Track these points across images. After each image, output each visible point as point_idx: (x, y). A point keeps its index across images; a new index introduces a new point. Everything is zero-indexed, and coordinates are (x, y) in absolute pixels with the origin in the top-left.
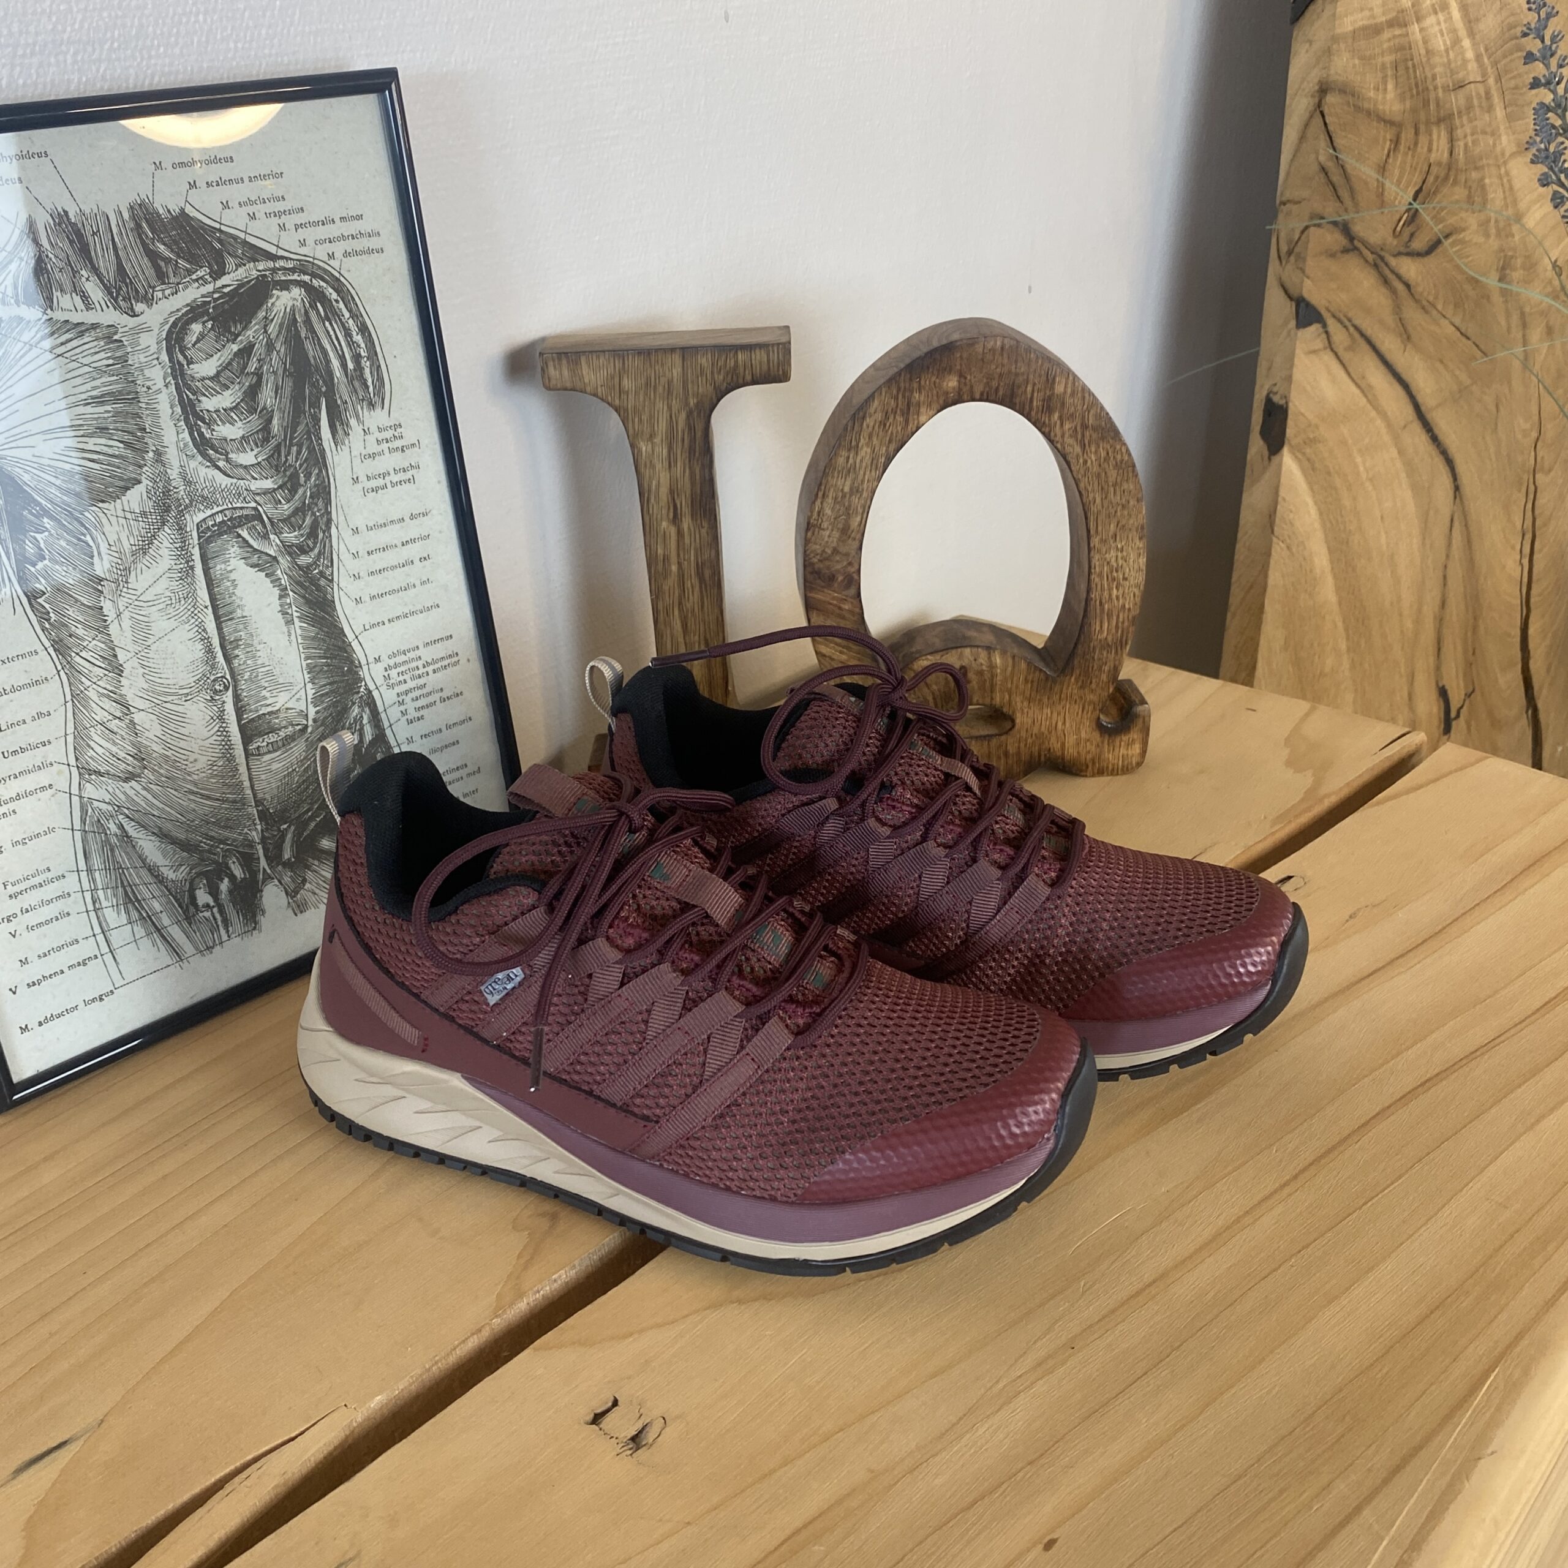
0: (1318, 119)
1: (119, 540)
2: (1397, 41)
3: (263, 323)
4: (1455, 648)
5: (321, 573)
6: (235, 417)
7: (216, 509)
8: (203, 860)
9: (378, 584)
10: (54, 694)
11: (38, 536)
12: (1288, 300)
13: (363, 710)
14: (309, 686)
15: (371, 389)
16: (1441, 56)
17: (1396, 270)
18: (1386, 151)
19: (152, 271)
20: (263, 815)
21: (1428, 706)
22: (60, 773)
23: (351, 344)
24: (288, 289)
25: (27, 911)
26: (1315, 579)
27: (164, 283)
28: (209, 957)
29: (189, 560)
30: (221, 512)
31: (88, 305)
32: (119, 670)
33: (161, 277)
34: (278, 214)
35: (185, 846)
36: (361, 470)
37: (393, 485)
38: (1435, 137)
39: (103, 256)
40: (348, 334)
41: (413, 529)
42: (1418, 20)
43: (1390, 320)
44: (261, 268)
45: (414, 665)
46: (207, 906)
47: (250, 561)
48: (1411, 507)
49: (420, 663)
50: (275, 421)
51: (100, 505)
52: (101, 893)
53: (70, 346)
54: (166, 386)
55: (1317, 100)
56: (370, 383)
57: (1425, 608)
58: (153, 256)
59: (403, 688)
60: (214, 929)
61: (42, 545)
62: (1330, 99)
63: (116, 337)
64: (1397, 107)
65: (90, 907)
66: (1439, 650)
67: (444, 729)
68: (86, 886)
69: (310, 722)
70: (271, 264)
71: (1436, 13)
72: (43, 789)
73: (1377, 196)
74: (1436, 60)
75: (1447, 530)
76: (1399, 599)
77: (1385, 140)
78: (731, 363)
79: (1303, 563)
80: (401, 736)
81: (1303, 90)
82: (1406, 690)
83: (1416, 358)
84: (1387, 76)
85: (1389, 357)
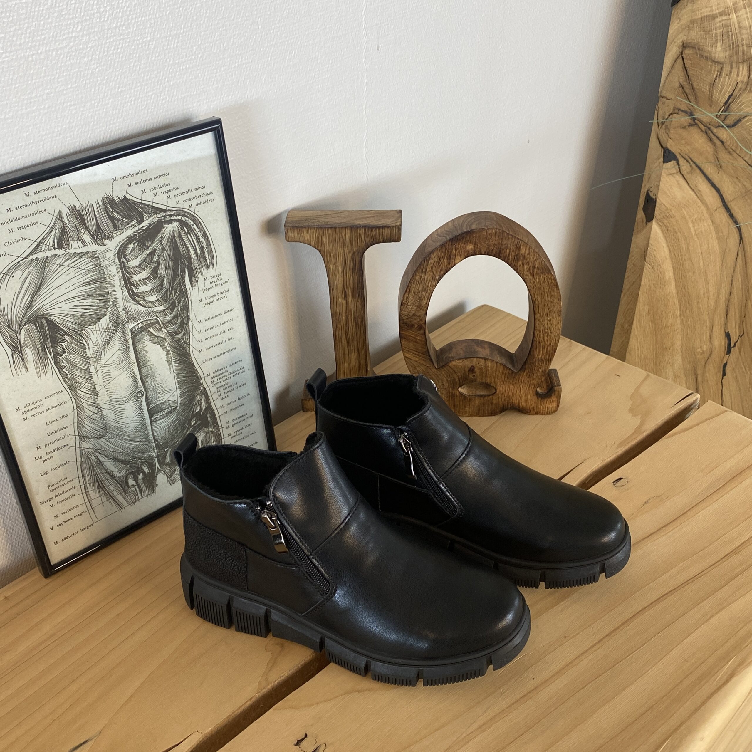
0: (680, 60)
1: (97, 340)
2: (723, 22)
3: (160, 240)
4: (735, 314)
5: (185, 342)
6: (148, 282)
7: (139, 322)
8: (131, 467)
9: (209, 343)
10: (69, 407)
11: (63, 344)
12: (660, 147)
13: (202, 397)
14: (179, 390)
15: (208, 261)
16: (747, 30)
17: (716, 134)
18: (715, 76)
19: (112, 226)
20: (157, 446)
21: (719, 342)
22: (71, 439)
23: (199, 242)
24: (171, 223)
25: (57, 496)
26: (665, 282)
27: (117, 230)
28: (133, 506)
29: (127, 344)
30: (141, 323)
31: (84, 244)
32: (96, 394)
33: (116, 227)
34: (167, 192)
35: (123, 462)
36: (203, 297)
37: (217, 300)
38: (741, 69)
39: (91, 222)
40: (198, 238)
41: (226, 317)
42: (736, 12)
43: (712, 158)
44: (159, 216)
45: (224, 374)
46: (133, 485)
47: (153, 341)
48: (717, 248)
49: (227, 374)
50: (165, 281)
51: (89, 327)
52: (88, 485)
53: (76, 263)
54: (118, 273)
55: (681, 50)
56: (207, 258)
57: (721, 296)
58: (112, 219)
59: (220, 385)
60: (136, 494)
61: (65, 347)
62: (687, 51)
63: (96, 256)
64: (722, 55)
65: (84, 491)
66: (727, 315)
68: (82, 483)
69: (179, 405)
70: (164, 214)
71: (745, 8)
72: (64, 446)
73: (709, 99)
74: (744, 31)
75: (735, 258)
76: (708, 291)
77: (715, 71)
78: (373, 233)
79: (660, 274)
80: (218, 405)
81: (675, 42)
82: (708, 334)
83: (724, 176)
84: (717, 40)
85: (710, 176)
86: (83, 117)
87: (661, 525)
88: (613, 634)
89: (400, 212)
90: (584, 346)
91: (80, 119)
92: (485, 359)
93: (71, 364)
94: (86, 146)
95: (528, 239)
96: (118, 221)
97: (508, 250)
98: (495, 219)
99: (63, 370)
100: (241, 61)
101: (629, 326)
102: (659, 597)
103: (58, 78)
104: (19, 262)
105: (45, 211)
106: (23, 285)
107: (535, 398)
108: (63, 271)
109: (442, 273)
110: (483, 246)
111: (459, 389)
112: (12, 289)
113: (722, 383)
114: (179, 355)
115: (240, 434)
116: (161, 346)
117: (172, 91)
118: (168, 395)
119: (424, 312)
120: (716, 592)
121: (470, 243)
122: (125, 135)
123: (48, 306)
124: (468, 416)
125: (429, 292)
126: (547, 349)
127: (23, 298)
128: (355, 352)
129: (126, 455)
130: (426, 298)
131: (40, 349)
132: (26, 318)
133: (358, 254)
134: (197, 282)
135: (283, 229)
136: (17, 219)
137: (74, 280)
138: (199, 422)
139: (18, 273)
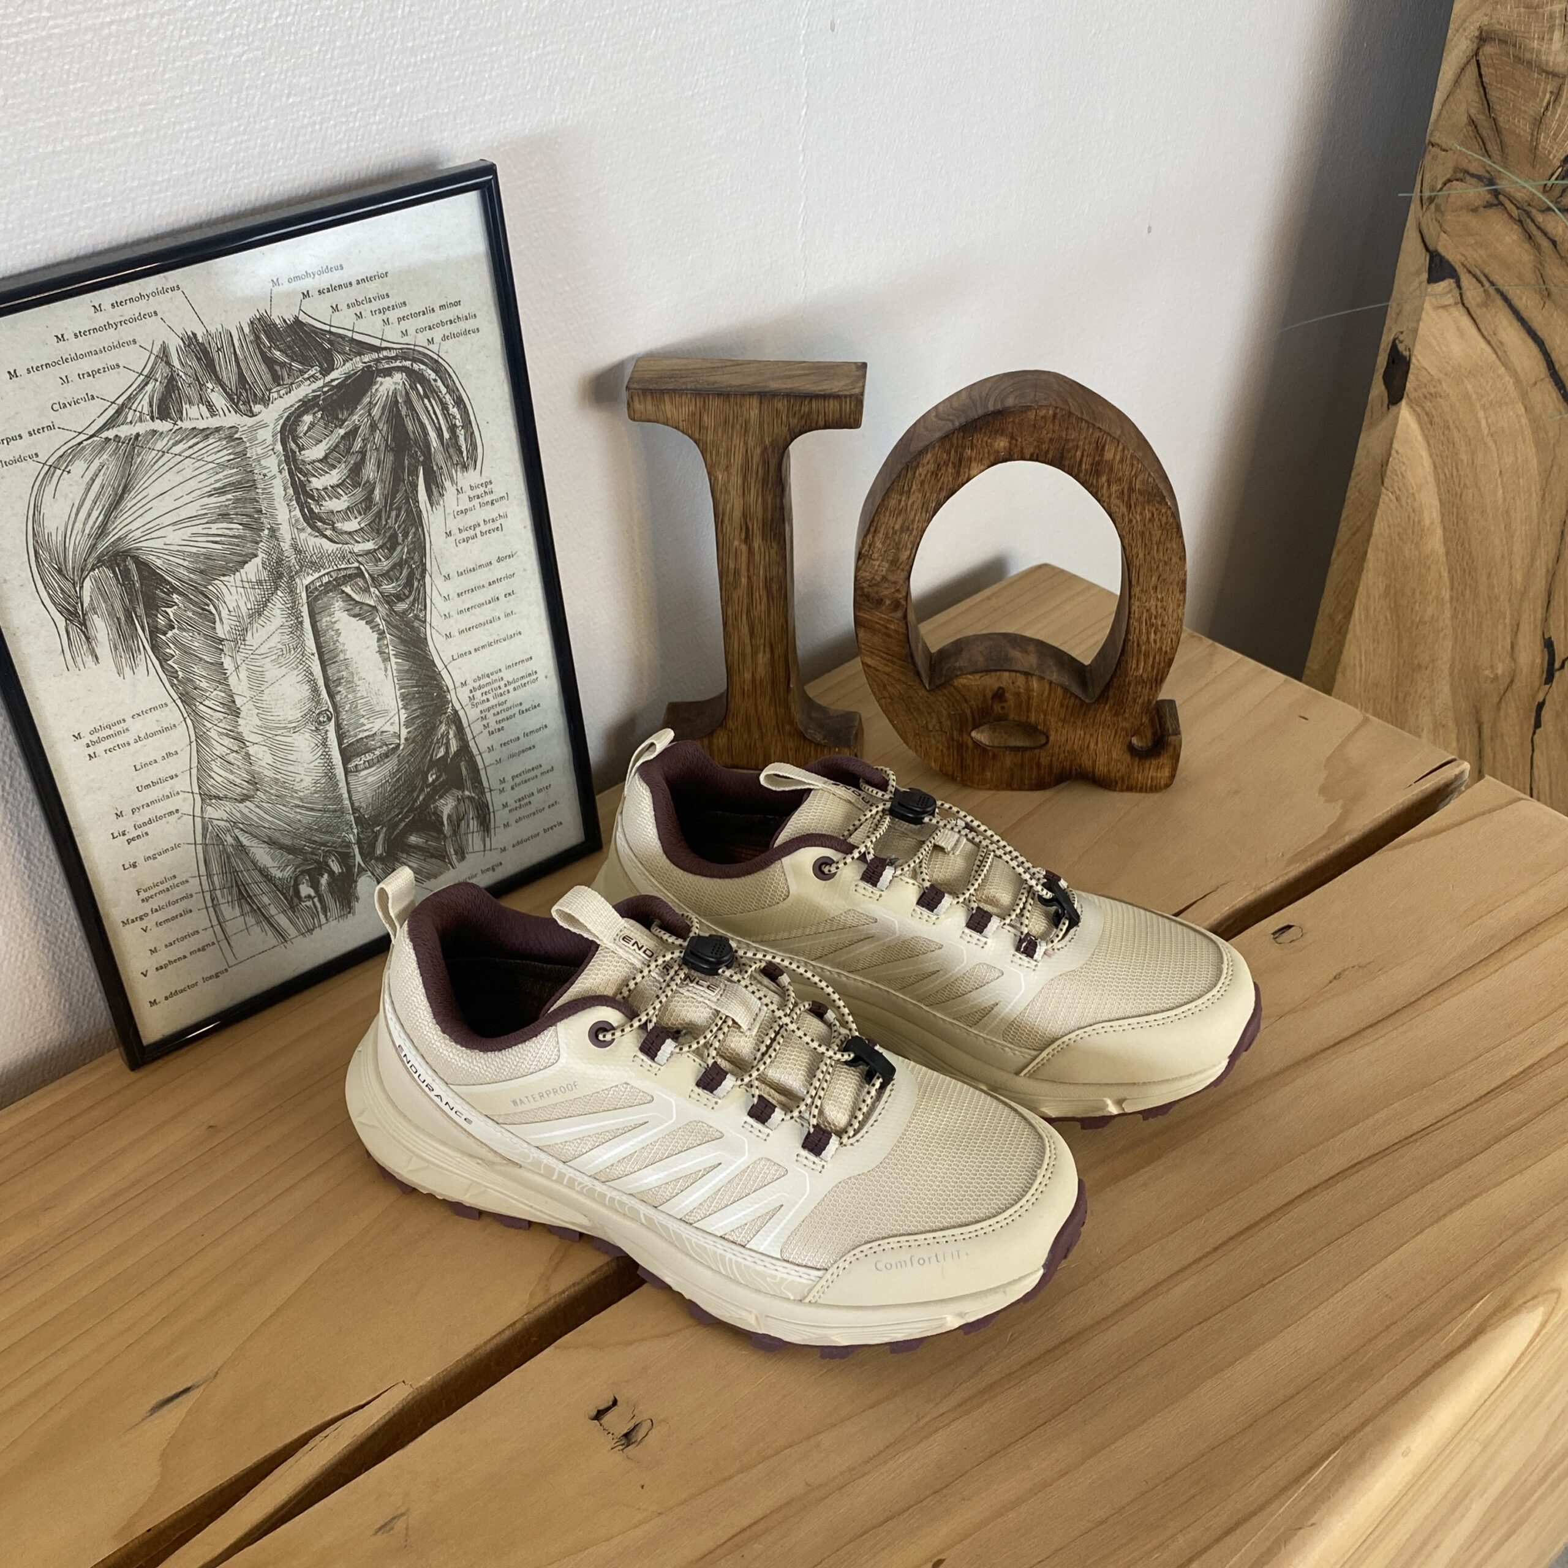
0: (1472, 68)
1: (238, 606)
3: (367, 408)
5: (416, 617)
6: (341, 492)
7: (323, 572)
8: (305, 860)
9: (465, 621)
10: (181, 737)
11: (168, 610)
12: (1424, 250)
13: (449, 728)
14: (403, 711)
15: (465, 454)
17: (1542, 226)
18: (1545, 104)
19: (269, 376)
20: (359, 821)
21: (1530, 657)
22: (185, 800)
23: (447, 416)
24: (390, 375)
25: (156, 911)
26: (1423, 530)
27: (279, 385)
28: (309, 937)
29: (298, 616)
30: (327, 574)
31: (212, 410)
32: (236, 713)
33: (277, 379)
34: (382, 311)
35: (291, 850)
36: (453, 525)
37: (482, 534)
39: (226, 368)
40: (444, 407)
41: (499, 571)
43: (1530, 276)
44: (366, 360)
45: (496, 685)
46: (309, 897)
47: (352, 612)
48: (1533, 464)
49: (502, 684)
50: (377, 492)
51: (222, 578)
52: (218, 893)
53: (196, 448)
54: (280, 472)
55: (1475, 45)
56: (463, 448)
57: (1538, 563)
58: (269, 362)
59: (487, 705)
60: (314, 915)
61: (172, 617)
62: (1489, 49)
63: (237, 436)
64: (1562, 58)
65: (209, 904)
66: (1549, 602)
67: (521, 736)
68: (206, 887)
69: (403, 741)
70: (375, 356)
72: (171, 813)
73: (1530, 151)
76: (1511, 552)
77: (1544, 94)
78: (805, 409)
79: (1412, 515)
80: (483, 746)
81: (1465, 30)
82: (1509, 640)
83: (1555, 316)
84: (1554, 25)
85: (1525, 314)
86: (215, 153)
87: (1362, 1025)
88: (1242, 1237)
89: (864, 365)
90: (1240, 656)
91: (210, 158)
92: (1027, 674)
93: (186, 651)
94: (221, 214)
95: (1123, 433)
96: (281, 368)
97: (1079, 453)
98: (1056, 387)
99: (170, 662)
100: (544, 47)
101: (1344, 618)
102: (1345, 1167)
103: (164, 72)
104: (81, 443)
105: (134, 342)
106: (88, 490)
107: (1127, 758)
108: (170, 464)
109: (943, 495)
110: (1027, 442)
111: (973, 734)
112: (66, 496)
113: (1532, 741)
114: (403, 641)
115: (526, 804)
116: (367, 623)
117: (400, 104)
118: (383, 721)
119: (904, 575)
120: (1461, 1164)
121: (1002, 434)
122: (301, 192)
123: (138, 534)
124: (990, 789)
125: (915, 532)
126: (1154, 658)
127: (89, 515)
128: (764, 651)
129: (295, 836)
130: (910, 546)
131: (123, 619)
132: (95, 555)
133: (773, 451)
134: (442, 495)
135: (624, 395)
136: (77, 357)
137: (193, 484)
138: (444, 777)
139: (78, 466)
